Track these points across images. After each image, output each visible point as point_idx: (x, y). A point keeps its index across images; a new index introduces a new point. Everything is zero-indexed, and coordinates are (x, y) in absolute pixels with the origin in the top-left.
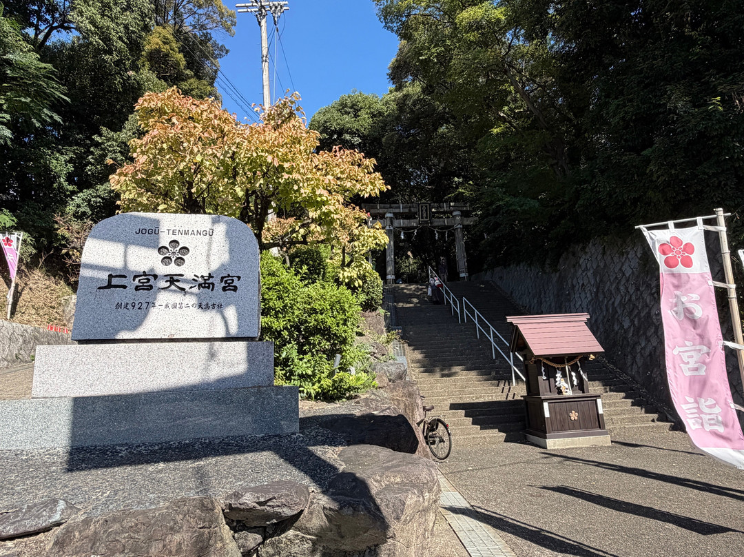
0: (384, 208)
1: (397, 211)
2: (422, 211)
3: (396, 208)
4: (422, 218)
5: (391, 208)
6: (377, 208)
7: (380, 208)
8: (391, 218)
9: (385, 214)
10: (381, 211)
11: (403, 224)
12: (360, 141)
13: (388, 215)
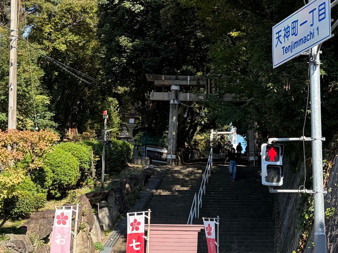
0: (170, 79)
1: (184, 83)
2: (211, 84)
3: (183, 80)
4: (211, 92)
5: (177, 79)
6: (162, 79)
7: (165, 79)
8: (176, 91)
9: (171, 85)
10: (166, 83)
11: (190, 97)
12: (142, 8)
13: (174, 88)
